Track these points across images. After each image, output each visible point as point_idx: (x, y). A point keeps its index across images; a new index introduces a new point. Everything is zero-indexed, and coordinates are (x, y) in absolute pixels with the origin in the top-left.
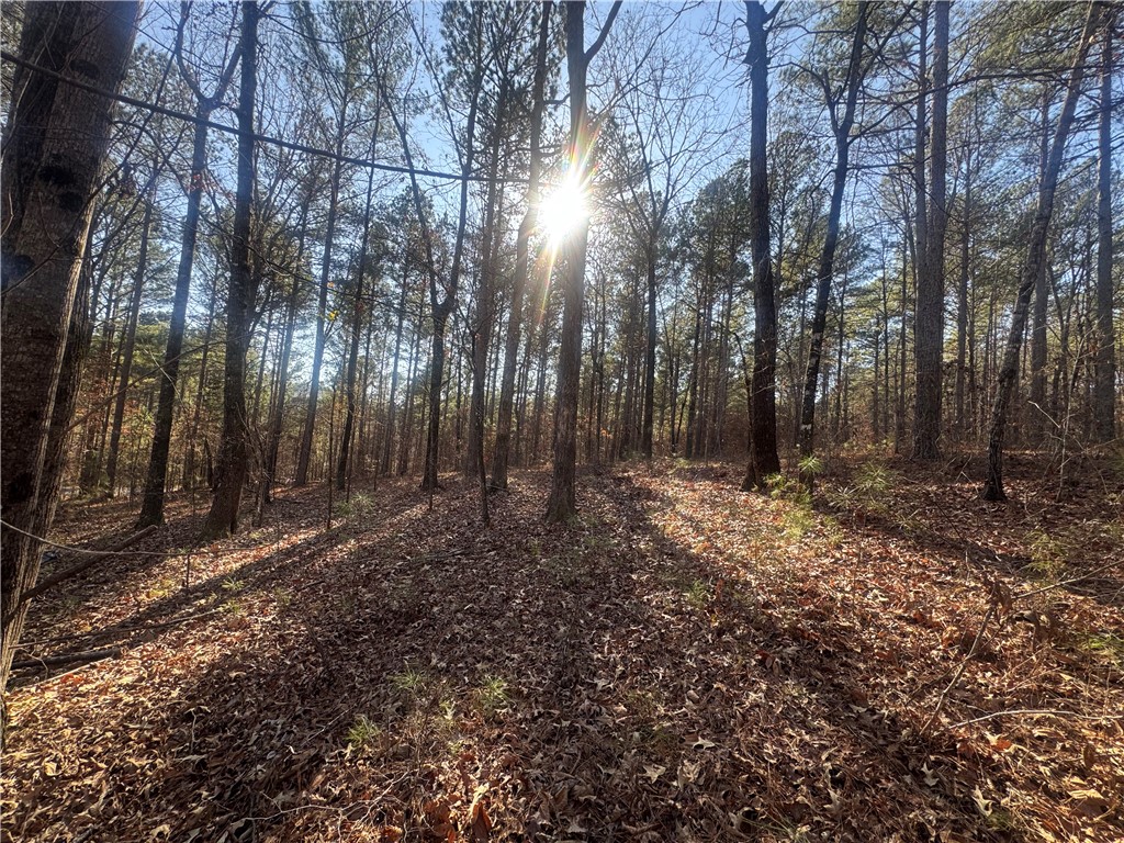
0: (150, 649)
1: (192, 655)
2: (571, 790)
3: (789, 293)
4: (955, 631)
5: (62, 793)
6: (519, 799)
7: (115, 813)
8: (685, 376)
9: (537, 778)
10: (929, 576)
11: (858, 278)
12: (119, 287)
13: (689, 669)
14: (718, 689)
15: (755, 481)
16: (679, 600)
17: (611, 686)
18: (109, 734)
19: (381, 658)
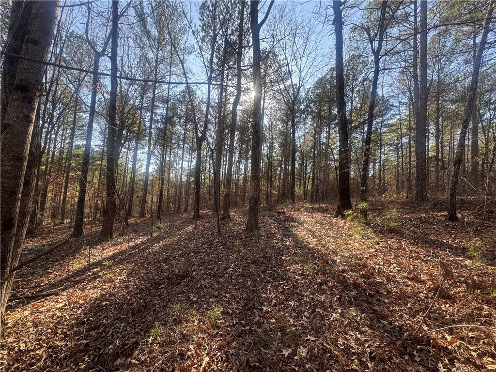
0: (71, 291)
1: (88, 294)
2: (248, 360)
3: (356, 127)
4: (431, 285)
5: (27, 357)
6: (223, 364)
7: (48, 367)
8: (310, 166)
9: (233, 354)
10: (420, 257)
11: (388, 119)
12: (65, 134)
13: (306, 302)
14: (318, 312)
15: (340, 213)
16: (303, 269)
17: (269, 310)
18: (49, 331)
19: (168, 296)
